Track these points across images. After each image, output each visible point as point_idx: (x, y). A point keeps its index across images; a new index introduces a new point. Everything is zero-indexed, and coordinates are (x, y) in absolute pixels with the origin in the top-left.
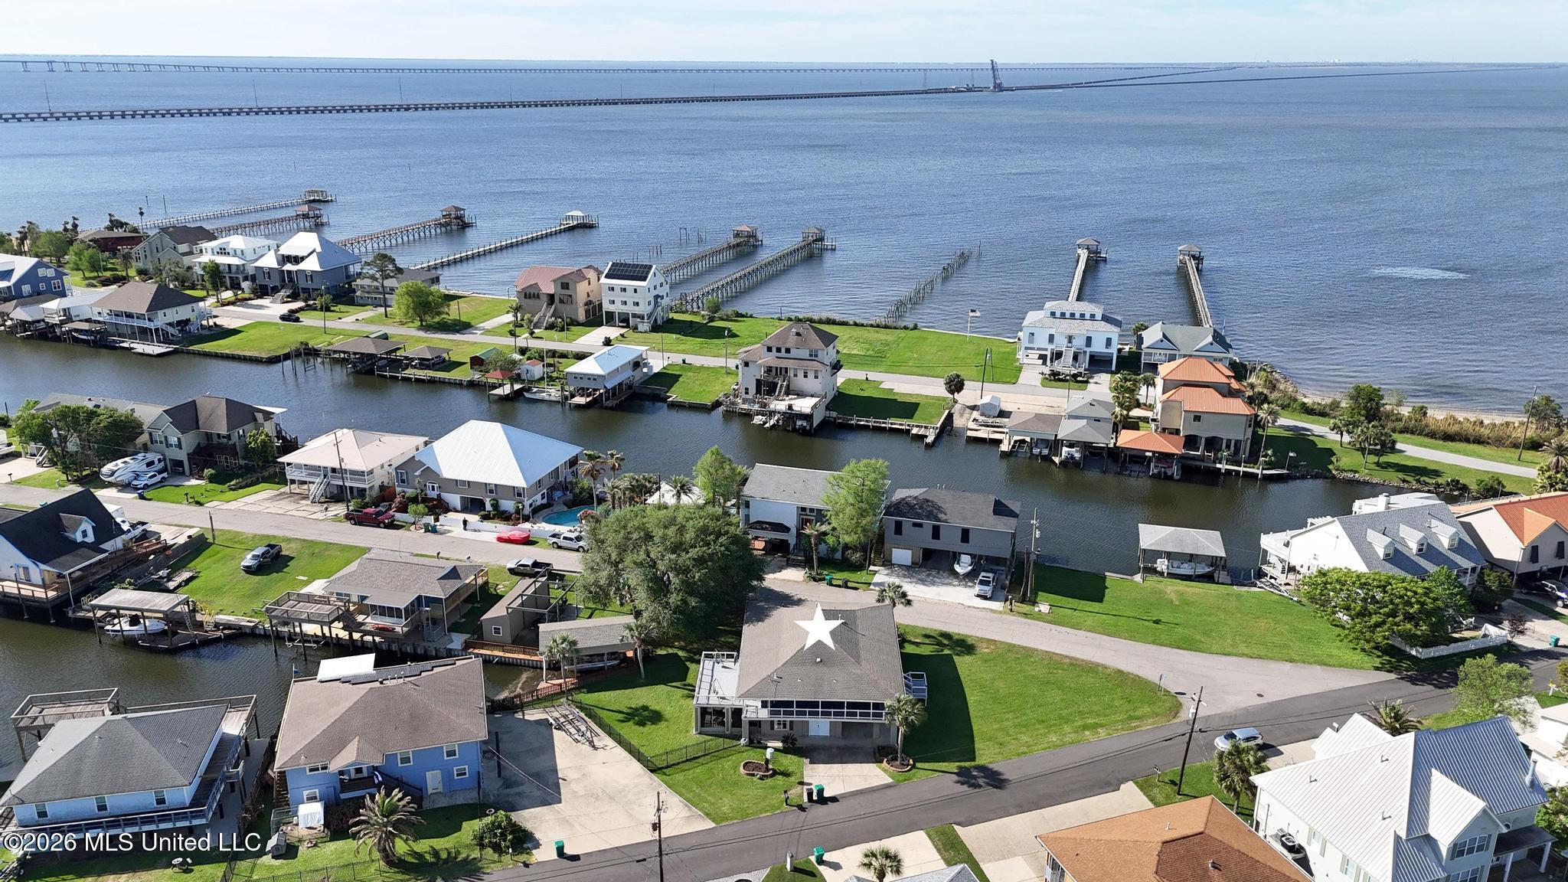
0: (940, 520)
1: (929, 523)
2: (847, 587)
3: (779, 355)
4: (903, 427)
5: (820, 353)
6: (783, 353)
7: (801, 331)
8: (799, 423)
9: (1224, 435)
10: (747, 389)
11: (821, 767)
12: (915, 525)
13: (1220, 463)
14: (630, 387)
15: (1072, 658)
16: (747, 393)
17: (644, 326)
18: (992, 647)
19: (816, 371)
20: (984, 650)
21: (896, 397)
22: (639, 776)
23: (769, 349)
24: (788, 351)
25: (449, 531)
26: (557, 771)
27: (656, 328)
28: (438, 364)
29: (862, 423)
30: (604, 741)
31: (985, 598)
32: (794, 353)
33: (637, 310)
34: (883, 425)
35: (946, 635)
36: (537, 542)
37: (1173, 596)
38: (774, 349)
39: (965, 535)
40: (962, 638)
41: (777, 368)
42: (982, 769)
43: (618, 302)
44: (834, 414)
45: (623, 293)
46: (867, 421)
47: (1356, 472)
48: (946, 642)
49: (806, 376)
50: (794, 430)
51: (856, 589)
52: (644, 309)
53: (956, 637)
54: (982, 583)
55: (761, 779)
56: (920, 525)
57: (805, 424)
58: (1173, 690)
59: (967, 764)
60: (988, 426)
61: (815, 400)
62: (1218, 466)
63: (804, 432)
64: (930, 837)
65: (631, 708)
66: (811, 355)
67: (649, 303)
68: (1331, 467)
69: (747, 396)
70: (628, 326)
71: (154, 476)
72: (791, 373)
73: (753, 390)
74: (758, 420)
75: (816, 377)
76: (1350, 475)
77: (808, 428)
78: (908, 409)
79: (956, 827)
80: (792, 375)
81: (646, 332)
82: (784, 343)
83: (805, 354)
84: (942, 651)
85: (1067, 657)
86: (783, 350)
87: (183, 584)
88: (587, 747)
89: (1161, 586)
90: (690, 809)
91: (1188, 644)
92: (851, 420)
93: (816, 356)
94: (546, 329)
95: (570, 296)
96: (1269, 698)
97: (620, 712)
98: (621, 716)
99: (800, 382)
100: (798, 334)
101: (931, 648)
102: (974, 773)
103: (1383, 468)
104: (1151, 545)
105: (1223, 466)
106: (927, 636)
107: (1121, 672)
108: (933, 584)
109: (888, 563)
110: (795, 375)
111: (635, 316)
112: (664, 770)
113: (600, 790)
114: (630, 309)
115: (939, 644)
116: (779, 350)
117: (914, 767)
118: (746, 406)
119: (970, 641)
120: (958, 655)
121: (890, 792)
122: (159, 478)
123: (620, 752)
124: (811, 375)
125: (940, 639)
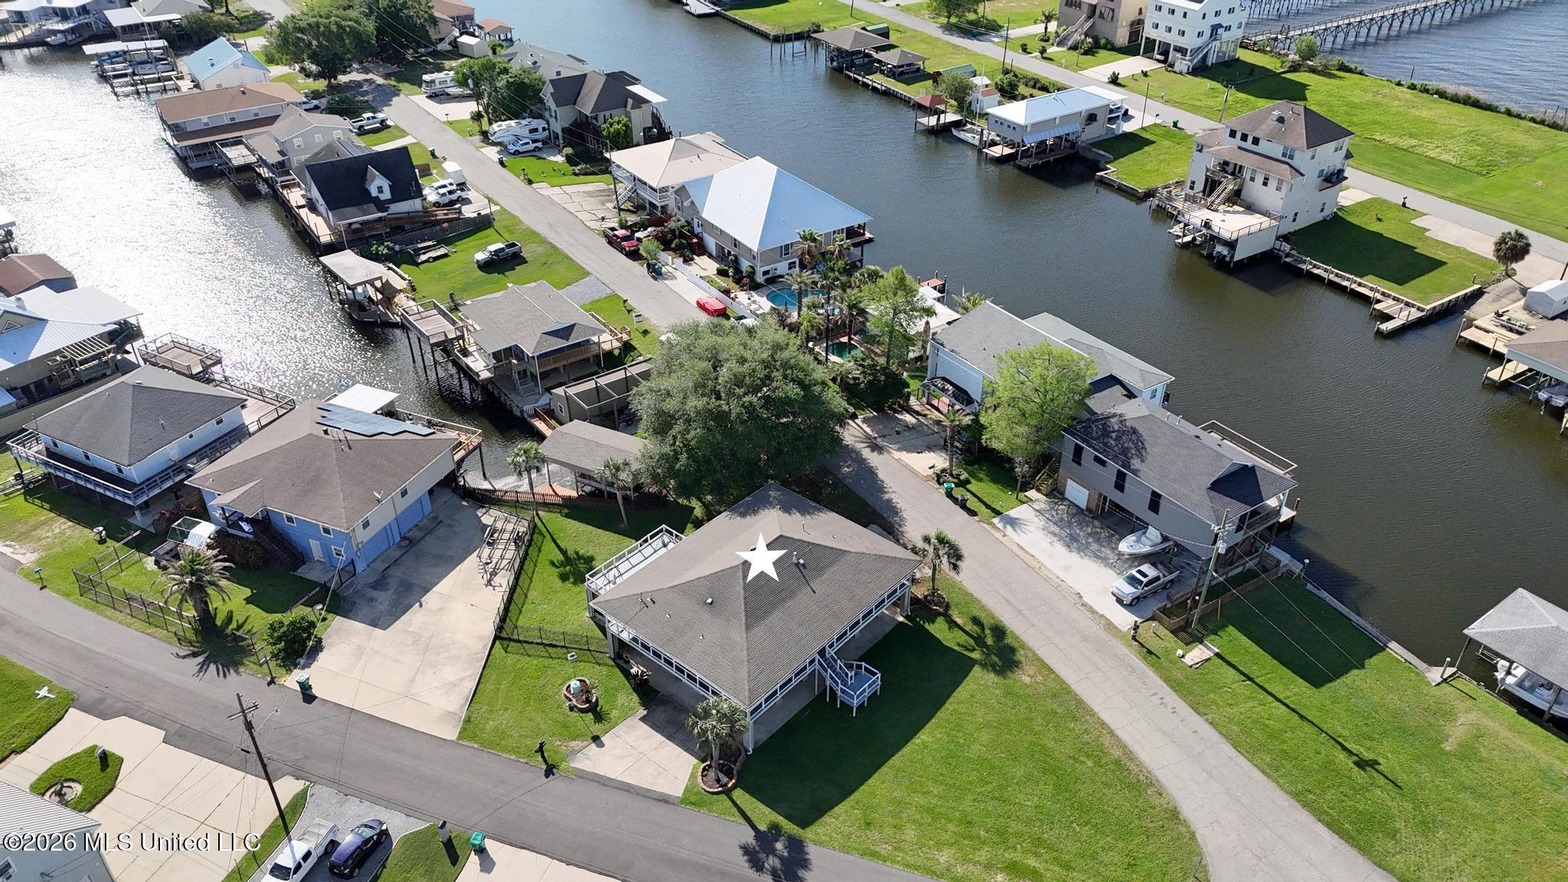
1: (1113, 466)
2: (965, 507)
3: (1243, 144)
4: (1374, 295)
5: (1297, 155)
6: (1248, 145)
7: (1288, 115)
10: (1193, 183)
14: (1073, 145)
16: (1192, 188)
17: (1182, 64)
18: (1039, 678)
19: (1280, 181)
20: (1024, 677)
21: (1417, 244)
23: (1233, 134)
24: (1256, 141)
25: (673, 278)
26: (428, 591)
27: (1200, 70)
28: (908, 73)
29: (1316, 271)
30: (504, 579)
31: (1120, 600)
32: (1264, 147)
33: (1181, 42)
34: (1345, 283)
35: (999, 631)
38: (1239, 135)
39: (1155, 501)
40: (1015, 645)
41: (1236, 165)
42: (796, 846)
43: (1162, 28)
44: (1286, 247)
45: (1171, 16)
46: (1326, 270)
48: (990, 641)
49: (1265, 184)
50: (1210, 257)
51: (972, 512)
52: (1190, 42)
53: (1009, 640)
54: (1132, 581)
56: (1103, 463)
57: (1226, 252)
59: (789, 828)
60: (1508, 330)
61: (1265, 222)
65: (577, 553)
66: (1284, 155)
67: (1200, 34)
70: (1164, 62)
71: (528, 143)
72: (1247, 175)
73: (1200, 186)
74: (1179, 229)
75: (1278, 189)
77: (1228, 259)
78: (1417, 268)
80: (1248, 178)
81: (1181, 73)
82: (1254, 129)
83: (1276, 150)
84: (973, 650)
86: (1250, 139)
87: (431, 260)
88: (484, 577)
92: (1304, 262)
93: (1291, 157)
94: (1070, 48)
95: (1113, 10)
97: (564, 553)
98: (557, 558)
99: (1255, 190)
100: (1281, 120)
101: (963, 638)
102: (779, 846)
104: (1487, 634)
106: (976, 621)
107: (1175, 814)
108: (1082, 549)
109: (1056, 493)
110: (1252, 179)
111: (1178, 49)
112: (511, 643)
113: (429, 635)
114: (1173, 39)
115: (979, 640)
116: (1244, 138)
117: (727, 792)
118: (1183, 206)
119: (1018, 656)
120: (984, 666)
121: (660, 809)
122: (532, 146)
123: (500, 601)
124: (1273, 184)
125: (987, 632)
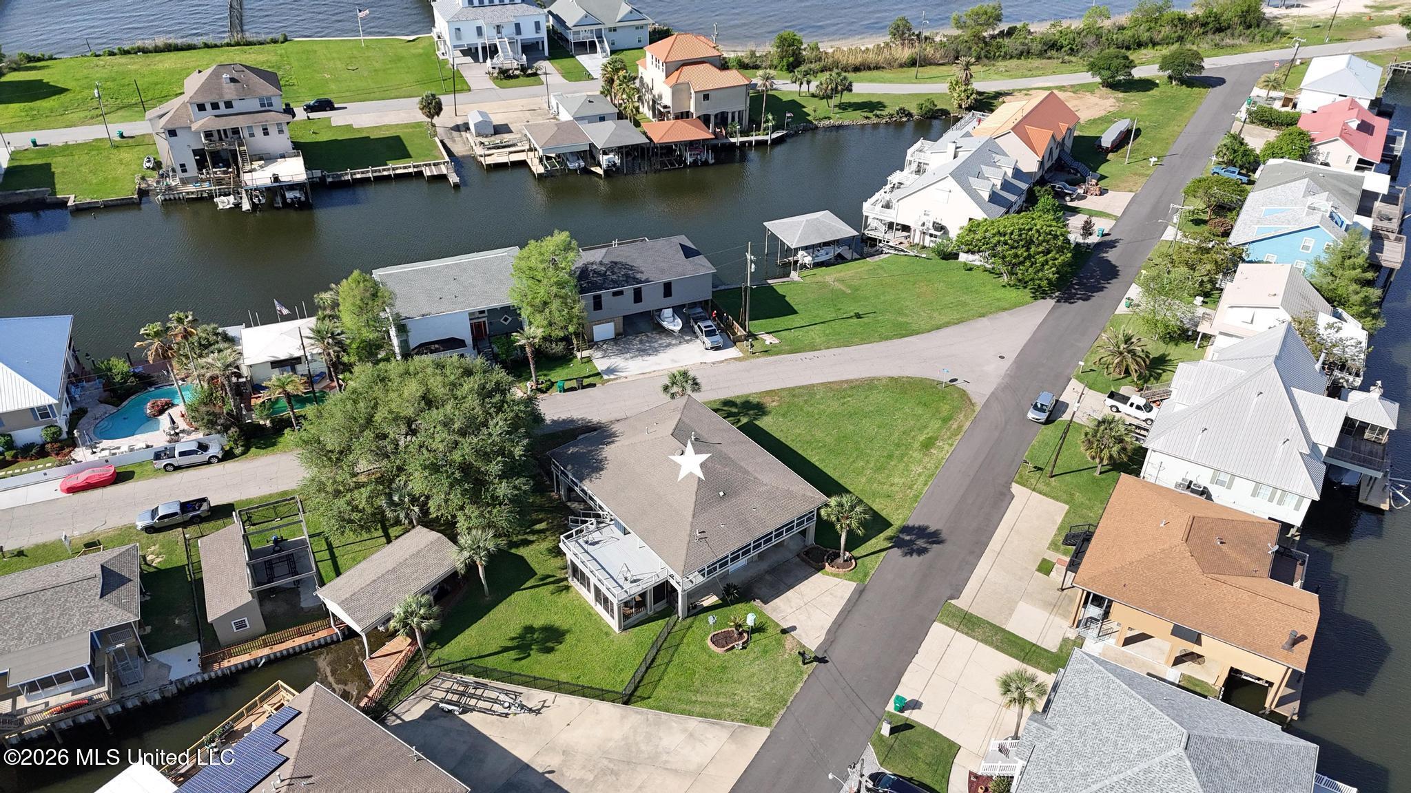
0: (641, 282)
1: (629, 290)
2: (584, 387)
3: (217, 112)
4: (411, 170)
5: (274, 100)
6: (222, 110)
7: (235, 75)
8: (290, 195)
9: (729, 109)
11: (778, 602)
12: (615, 294)
13: (731, 137)
15: (847, 382)
18: (777, 398)
19: (278, 126)
20: (772, 405)
21: (364, 135)
22: (623, 717)
23: (201, 107)
24: (229, 105)
26: (528, 766)
29: (358, 176)
30: (534, 697)
31: (717, 348)
32: (238, 106)
34: (385, 173)
35: (729, 403)
36: (133, 473)
37: (838, 285)
38: (208, 107)
39: (668, 289)
40: (743, 400)
41: (219, 131)
42: (905, 529)
44: (318, 173)
46: (363, 173)
47: (829, 118)
48: (734, 410)
49: (266, 134)
51: (593, 385)
53: (738, 401)
54: (710, 334)
55: (744, 648)
56: (621, 293)
57: (298, 195)
58: (946, 379)
59: (889, 532)
60: (498, 148)
62: (732, 140)
63: (303, 206)
64: (947, 624)
65: (512, 639)
66: (262, 105)
68: (809, 118)
69: (185, 175)
72: (245, 134)
73: (192, 165)
74: (224, 203)
75: (281, 132)
76: (827, 122)
77: (303, 199)
78: (394, 147)
79: (953, 602)
80: (248, 135)
82: (220, 96)
83: (255, 105)
84: (740, 419)
85: (842, 382)
86: (222, 105)
88: (524, 717)
89: (819, 279)
90: (723, 726)
91: (904, 331)
92: (343, 175)
93: (270, 104)
96: (1011, 357)
97: (506, 649)
98: (512, 654)
99: (260, 142)
100: (233, 81)
102: (906, 538)
103: (844, 109)
104: (798, 242)
105: (737, 140)
107: (892, 378)
108: (656, 351)
109: (591, 344)
110: (252, 135)
112: (638, 693)
113: (606, 762)
115: (732, 413)
116: (215, 106)
117: (855, 558)
118: (191, 188)
119: (755, 400)
120: (755, 419)
121: (868, 596)
123: (564, 700)
124: (273, 131)
125: (725, 408)
